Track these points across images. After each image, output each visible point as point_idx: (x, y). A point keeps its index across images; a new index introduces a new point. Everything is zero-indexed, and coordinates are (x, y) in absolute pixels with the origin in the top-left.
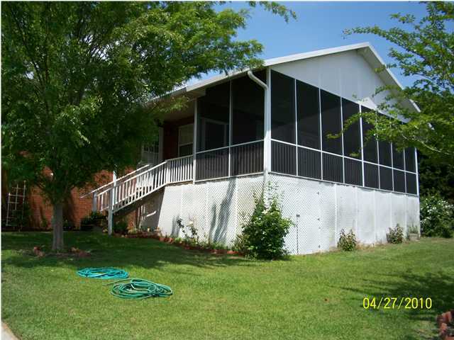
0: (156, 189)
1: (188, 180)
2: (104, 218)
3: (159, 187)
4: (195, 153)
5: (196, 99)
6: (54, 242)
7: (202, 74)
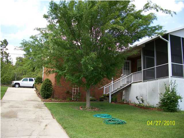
0: (128, 85)
1: (140, 81)
2: (108, 96)
3: (129, 84)
4: (142, 70)
5: (141, 49)
6: (87, 105)
7: (140, 39)
